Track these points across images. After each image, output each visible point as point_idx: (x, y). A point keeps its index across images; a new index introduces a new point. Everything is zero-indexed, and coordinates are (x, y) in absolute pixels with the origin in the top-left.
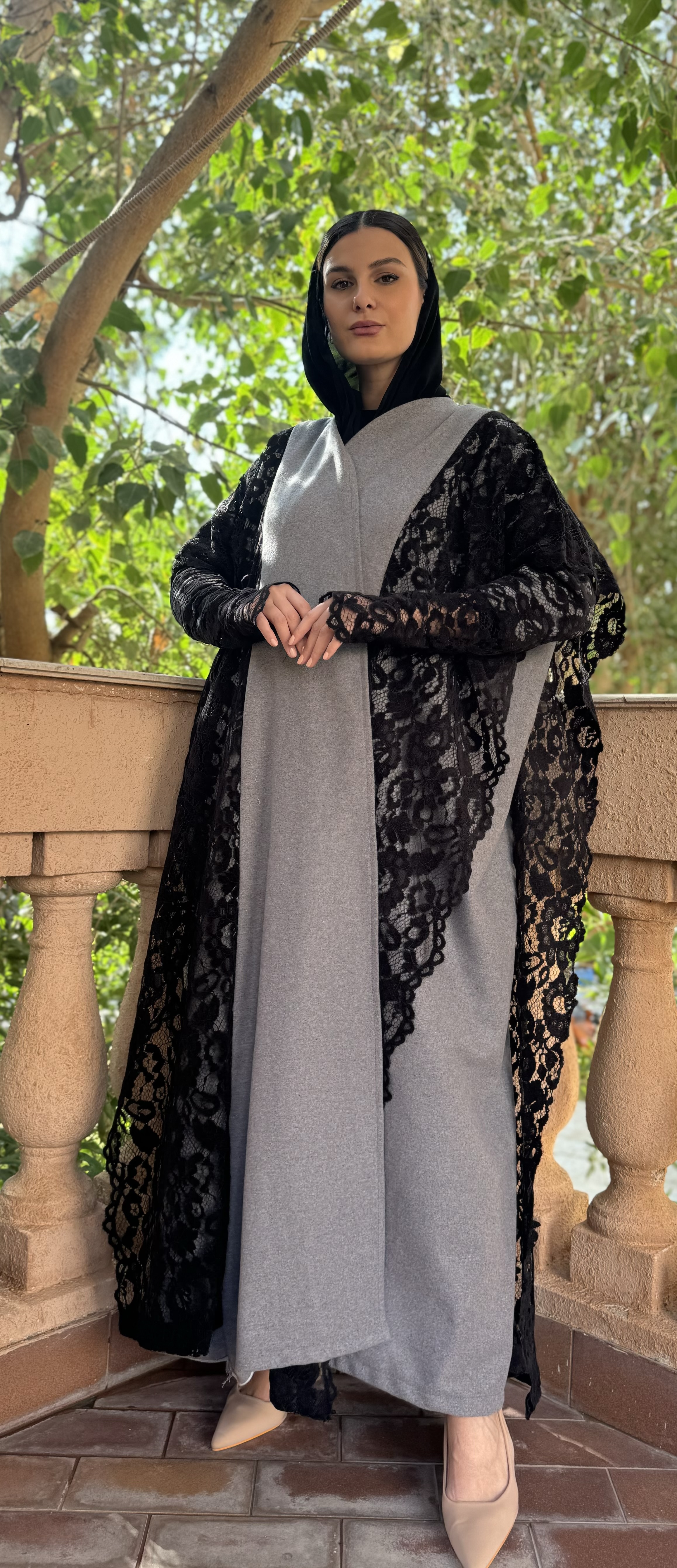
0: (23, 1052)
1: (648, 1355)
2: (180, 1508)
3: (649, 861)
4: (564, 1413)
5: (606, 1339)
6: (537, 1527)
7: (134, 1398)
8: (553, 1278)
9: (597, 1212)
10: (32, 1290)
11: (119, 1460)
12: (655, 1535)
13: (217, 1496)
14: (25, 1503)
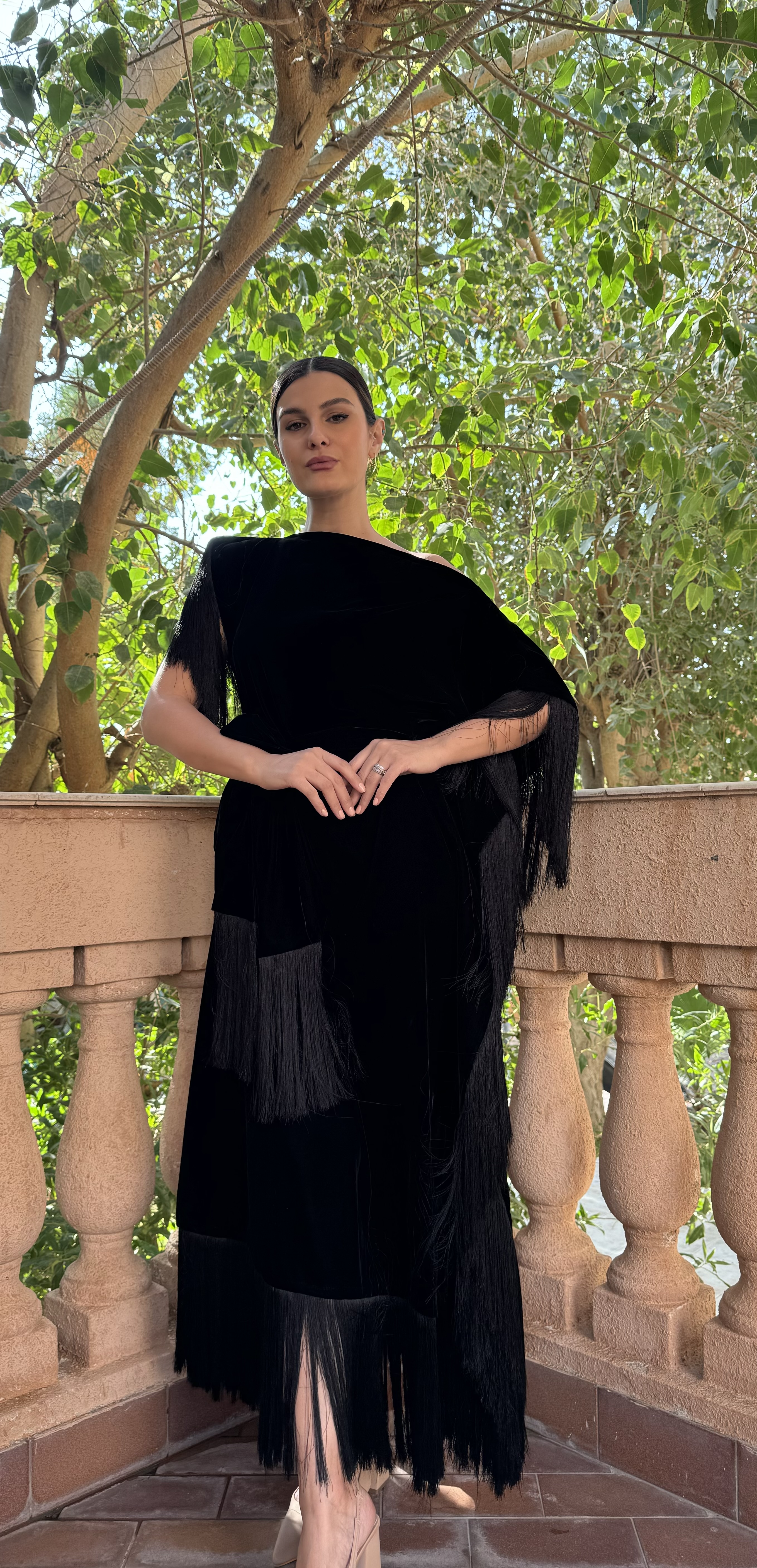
1: (667, 1409)
3: (640, 942)
4: (594, 1467)
5: (628, 1395)
7: (192, 1465)
8: (578, 1338)
9: (615, 1274)
10: (94, 1366)
11: (177, 1522)
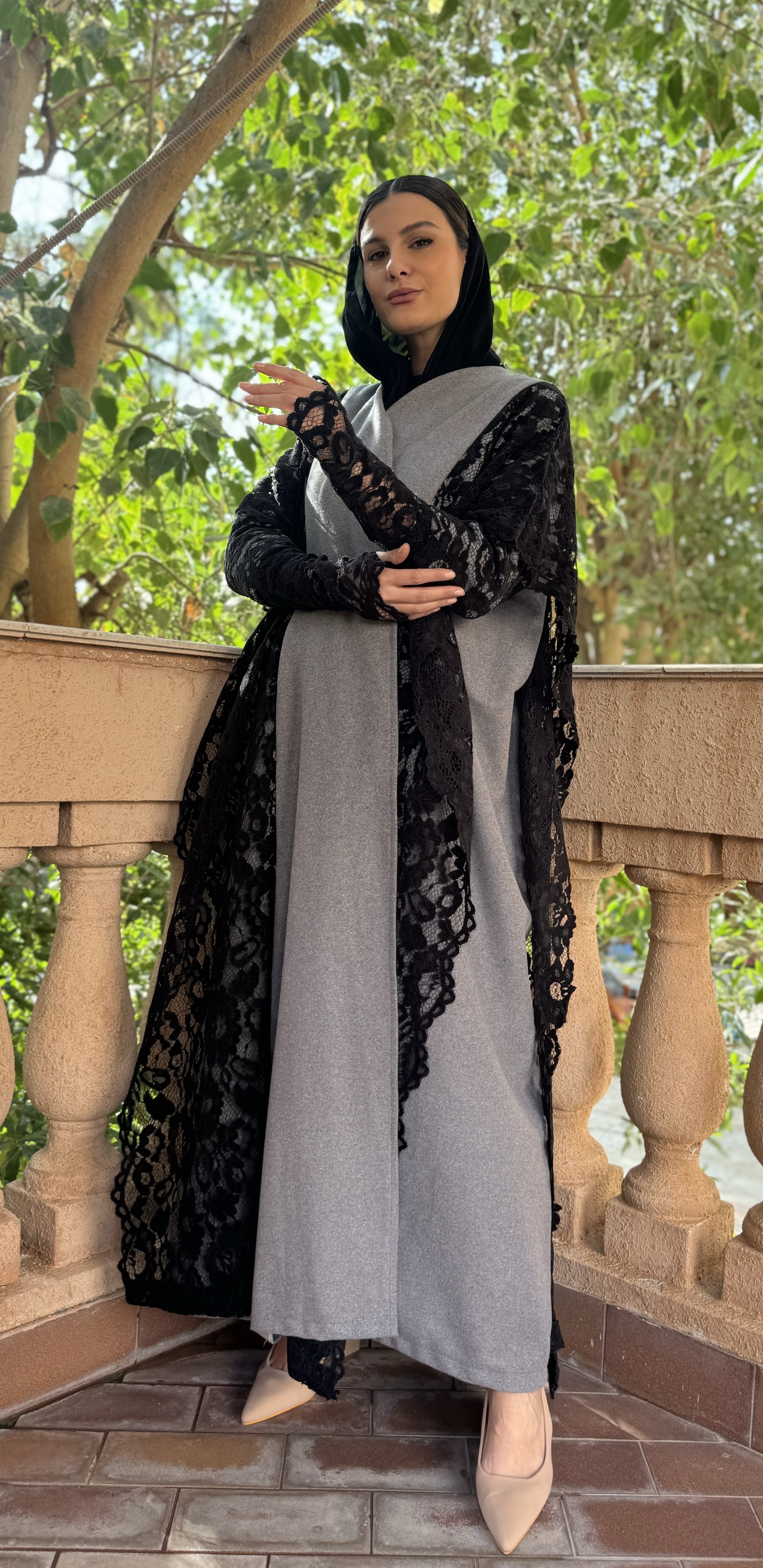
0: (50, 1025)
1: (682, 1329)
2: (210, 1482)
3: (687, 833)
4: (597, 1387)
5: (639, 1313)
6: (569, 1500)
7: (163, 1373)
8: (587, 1252)
9: (632, 1186)
10: (60, 1264)
11: (148, 1434)
12: (687, 1507)
13: (247, 1469)
14: (53, 1477)
